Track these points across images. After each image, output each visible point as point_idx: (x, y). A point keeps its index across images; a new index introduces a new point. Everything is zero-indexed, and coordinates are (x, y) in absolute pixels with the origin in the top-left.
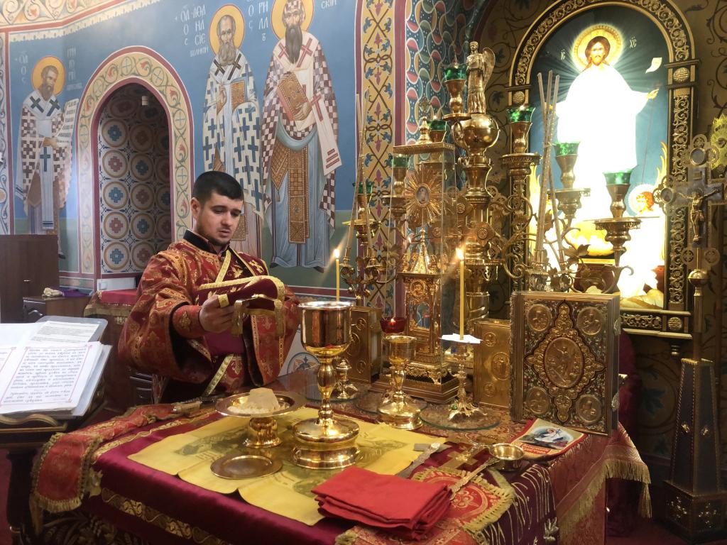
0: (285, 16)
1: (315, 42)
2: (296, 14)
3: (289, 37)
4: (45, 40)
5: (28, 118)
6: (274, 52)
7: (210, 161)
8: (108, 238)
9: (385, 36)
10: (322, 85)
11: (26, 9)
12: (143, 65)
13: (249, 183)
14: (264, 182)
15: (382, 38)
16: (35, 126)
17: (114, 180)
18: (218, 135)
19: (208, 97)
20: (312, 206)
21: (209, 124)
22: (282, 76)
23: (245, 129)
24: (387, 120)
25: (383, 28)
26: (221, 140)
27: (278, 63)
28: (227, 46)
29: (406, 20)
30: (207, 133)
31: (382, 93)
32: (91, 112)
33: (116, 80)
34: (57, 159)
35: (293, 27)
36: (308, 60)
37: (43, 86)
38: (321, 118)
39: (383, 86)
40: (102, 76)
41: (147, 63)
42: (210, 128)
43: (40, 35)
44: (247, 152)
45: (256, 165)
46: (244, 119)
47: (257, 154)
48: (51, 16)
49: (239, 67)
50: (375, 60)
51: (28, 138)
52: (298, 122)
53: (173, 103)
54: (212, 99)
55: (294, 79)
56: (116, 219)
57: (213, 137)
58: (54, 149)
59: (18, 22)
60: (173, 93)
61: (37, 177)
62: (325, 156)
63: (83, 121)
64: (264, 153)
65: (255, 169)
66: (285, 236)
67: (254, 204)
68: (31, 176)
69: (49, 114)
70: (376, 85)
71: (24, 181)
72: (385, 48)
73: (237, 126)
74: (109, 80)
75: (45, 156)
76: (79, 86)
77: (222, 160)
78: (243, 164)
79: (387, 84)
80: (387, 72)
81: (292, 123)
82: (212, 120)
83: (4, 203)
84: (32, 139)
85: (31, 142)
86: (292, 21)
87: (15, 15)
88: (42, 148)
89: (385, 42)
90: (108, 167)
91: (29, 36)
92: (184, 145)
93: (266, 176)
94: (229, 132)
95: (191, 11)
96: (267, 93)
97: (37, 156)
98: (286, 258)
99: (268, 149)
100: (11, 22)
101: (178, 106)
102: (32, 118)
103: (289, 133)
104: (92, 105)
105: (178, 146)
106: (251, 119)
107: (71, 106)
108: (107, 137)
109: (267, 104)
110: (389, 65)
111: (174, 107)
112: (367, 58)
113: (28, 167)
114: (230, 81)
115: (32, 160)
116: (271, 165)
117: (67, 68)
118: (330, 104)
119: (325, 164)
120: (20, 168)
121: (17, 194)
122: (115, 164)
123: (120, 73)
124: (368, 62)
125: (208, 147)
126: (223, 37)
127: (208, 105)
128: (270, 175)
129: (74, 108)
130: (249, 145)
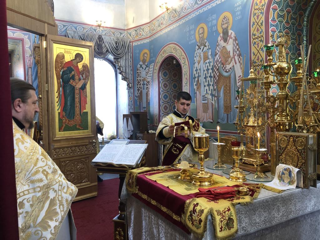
0: (222, 25)
1: (233, 33)
2: (226, 23)
3: (223, 33)
4: (144, 44)
5: (139, 71)
6: (218, 39)
7: (196, 83)
8: (163, 113)
9: (261, 28)
10: (236, 50)
11: (138, 33)
12: (174, 49)
13: (209, 90)
14: (215, 90)
15: (260, 29)
16: (141, 74)
17: (165, 91)
18: (199, 73)
19: (195, 59)
20: (233, 99)
21: (195, 69)
22: (221, 48)
23: (208, 70)
24: (262, 62)
25: (260, 24)
26: (200, 75)
27: (220, 43)
28: (202, 39)
29: (270, 20)
30: (195, 72)
31: (260, 51)
32: (157, 68)
33: (166, 55)
34: (147, 85)
35: (225, 29)
36: (231, 41)
37: (143, 60)
38: (236, 63)
39: (260, 48)
40: (161, 54)
41: (175, 48)
42: (196, 70)
43: (142, 42)
44: (209, 79)
45: (212, 83)
46: (208, 66)
47: (212, 79)
48: (145, 35)
49: (206, 46)
50: (257, 38)
51: (139, 79)
52: (227, 66)
53: (183, 62)
54: (196, 59)
55: (226, 49)
56: (166, 106)
57: (197, 74)
58: (146, 82)
59: (136, 38)
60: (183, 58)
61: (141, 91)
62: (237, 78)
63: (155, 71)
64: (215, 79)
65: (211, 85)
66: (222, 111)
67: (211, 99)
68: (140, 91)
69: (145, 70)
70: (257, 48)
71: (138, 93)
72: (261, 33)
73: (205, 69)
74: (163, 55)
75: (144, 84)
76: (154, 59)
77: (200, 82)
78: (207, 83)
79: (262, 48)
80: (262, 43)
81: (225, 66)
82: (197, 67)
83: (132, 101)
84: (140, 79)
85: (140, 80)
86: (224, 26)
87: (135, 36)
88: (143, 81)
89: (260, 30)
90: (163, 87)
91: (139, 43)
92: (187, 78)
93: (215, 87)
94: (202, 71)
95: (190, 27)
96: (216, 55)
97: (141, 84)
98: (223, 120)
99: (216, 77)
100: (134, 39)
101: (185, 63)
102: (140, 71)
103: (224, 70)
104: (158, 65)
105: (185, 78)
106: (210, 66)
107: (151, 66)
108: (163, 76)
109: (216, 60)
110: (263, 39)
111: (184, 63)
112: (254, 38)
113: (139, 88)
114: (202, 52)
115: (140, 86)
116: (217, 83)
117: (150, 53)
118: (239, 58)
119: (237, 81)
120: (136, 89)
121: (136, 98)
122: (165, 85)
123: (166, 53)
124: (254, 39)
125: (195, 78)
126: (200, 36)
127: (195, 62)
128: (217, 87)
129: (153, 66)
130: (209, 76)
